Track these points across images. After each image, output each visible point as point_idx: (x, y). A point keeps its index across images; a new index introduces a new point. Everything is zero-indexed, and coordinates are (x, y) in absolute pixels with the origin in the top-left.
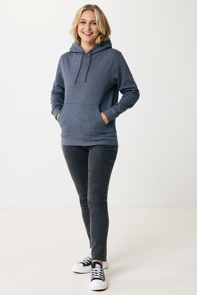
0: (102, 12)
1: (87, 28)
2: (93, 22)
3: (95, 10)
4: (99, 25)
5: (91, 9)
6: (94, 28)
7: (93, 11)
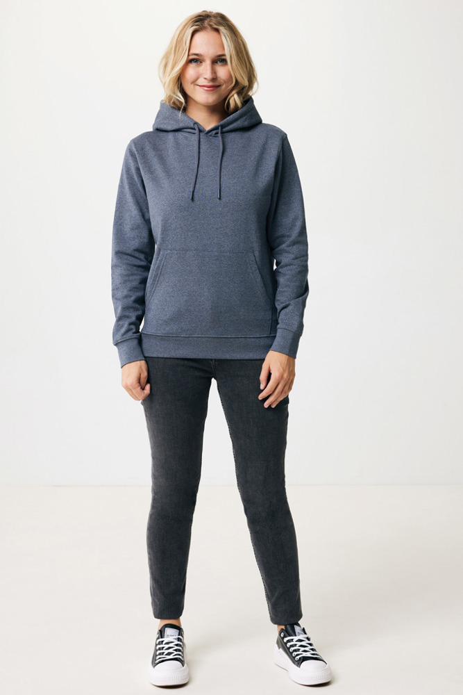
0: (237, 31)
1: (208, 75)
2: (219, 60)
3: (222, 29)
4: (234, 64)
5: (211, 26)
6: (222, 72)
7: (217, 30)
